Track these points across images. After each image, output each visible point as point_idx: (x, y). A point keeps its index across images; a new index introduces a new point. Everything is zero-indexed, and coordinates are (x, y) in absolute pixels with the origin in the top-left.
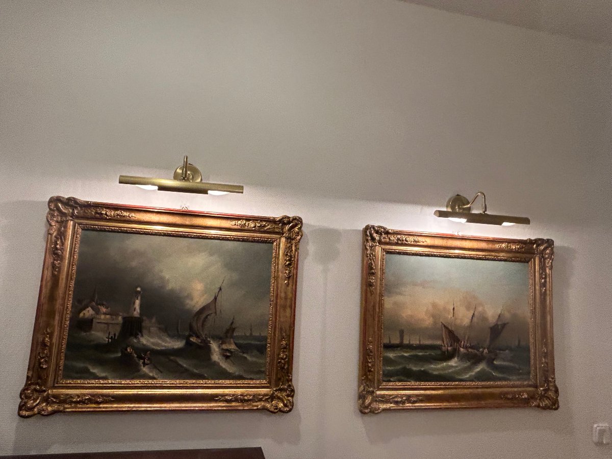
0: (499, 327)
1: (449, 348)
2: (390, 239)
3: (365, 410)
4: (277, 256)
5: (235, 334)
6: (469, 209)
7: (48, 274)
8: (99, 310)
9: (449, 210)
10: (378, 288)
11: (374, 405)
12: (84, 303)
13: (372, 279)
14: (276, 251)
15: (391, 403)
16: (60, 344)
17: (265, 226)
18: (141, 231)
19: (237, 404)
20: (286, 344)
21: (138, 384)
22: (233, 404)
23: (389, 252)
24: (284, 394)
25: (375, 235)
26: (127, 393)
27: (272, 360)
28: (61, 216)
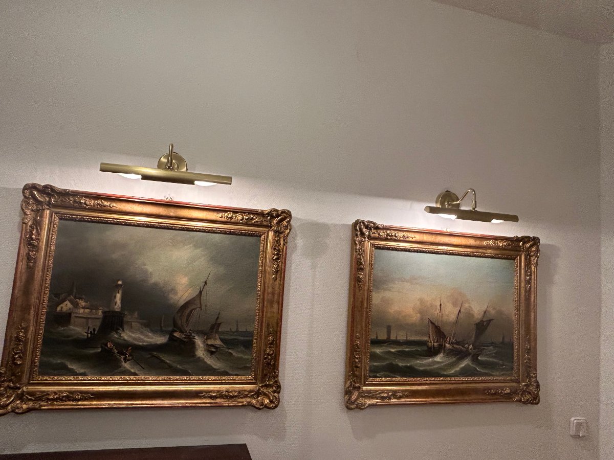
0: (485, 323)
1: (436, 344)
2: (379, 234)
3: (351, 406)
4: (265, 250)
5: (220, 330)
6: (458, 205)
7: (23, 265)
8: (78, 304)
9: (439, 206)
10: (367, 284)
11: (361, 401)
12: (63, 296)
13: (361, 274)
14: (264, 244)
15: (377, 399)
16: (36, 339)
17: (252, 219)
18: (123, 222)
19: (222, 400)
20: (273, 340)
21: (120, 380)
22: (218, 400)
23: (378, 248)
24: (270, 390)
25: (364, 230)
26: (107, 389)
27: (258, 357)
28: (37, 205)
